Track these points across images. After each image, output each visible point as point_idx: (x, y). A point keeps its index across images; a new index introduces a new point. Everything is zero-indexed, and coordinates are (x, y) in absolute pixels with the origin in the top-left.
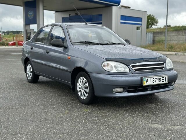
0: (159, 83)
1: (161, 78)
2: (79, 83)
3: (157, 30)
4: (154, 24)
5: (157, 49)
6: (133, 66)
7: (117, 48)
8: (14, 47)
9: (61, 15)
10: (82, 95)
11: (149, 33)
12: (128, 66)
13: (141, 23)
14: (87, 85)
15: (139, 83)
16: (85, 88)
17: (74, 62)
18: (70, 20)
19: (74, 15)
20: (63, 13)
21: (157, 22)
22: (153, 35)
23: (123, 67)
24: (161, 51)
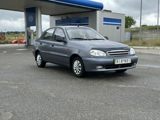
0: (125, 63)
1: (126, 60)
2: (75, 64)
3: (134, 30)
4: (132, 24)
5: (133, 45)
6: (108, 53)
7: (99, 42)
8: (17, 45)
9: (54, 19)
10: (77, 72)
11: (127, 32)
12: (106, 53)
13: (120, 24)
14: (80, 65)
15: (113, 63)
16: (79, 67)
17: (71, 52)
18: (62, 22)
19: (66, 18)
20: (56, 16)
21: (135, 23)
22: (131, 33)
23: (103, 53)
24: (136, 46)
